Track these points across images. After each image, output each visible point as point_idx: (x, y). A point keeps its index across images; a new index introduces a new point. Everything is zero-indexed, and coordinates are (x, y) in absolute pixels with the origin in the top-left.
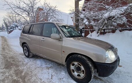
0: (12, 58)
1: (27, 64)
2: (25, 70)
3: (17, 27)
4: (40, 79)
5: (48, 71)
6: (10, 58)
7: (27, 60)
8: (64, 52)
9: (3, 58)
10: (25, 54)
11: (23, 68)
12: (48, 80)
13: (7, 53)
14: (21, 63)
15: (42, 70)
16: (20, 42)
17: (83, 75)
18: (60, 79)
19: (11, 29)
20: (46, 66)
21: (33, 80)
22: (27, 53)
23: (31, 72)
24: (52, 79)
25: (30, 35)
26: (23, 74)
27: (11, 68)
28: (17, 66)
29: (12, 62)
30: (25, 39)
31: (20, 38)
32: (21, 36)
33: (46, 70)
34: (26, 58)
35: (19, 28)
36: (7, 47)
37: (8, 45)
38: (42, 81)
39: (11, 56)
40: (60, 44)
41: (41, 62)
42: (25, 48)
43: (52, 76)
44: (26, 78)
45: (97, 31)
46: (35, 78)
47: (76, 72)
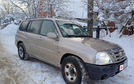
0: (5, 58)
1: (20, 66)
2: (18, 71)
3: (13, 20)
4: (32, 80)
5: (42, 74)
6: (2, 58)
7: (21, 62)
8: (59, 52)
10: (20, 55)
11: (16, 69)
12: (40, 81)
14: (14, 65)
15: (36, 73)
17: (75, 77)
18: (53, 82)
19: (5, 23)
20: (42, 69)
21: (25, 80)
22: (22, 55)
23: (24, 73)
24: (44, 81)
25: (28, 33)
26: (16, 74)
27: (4, 68)
28: (10, 67)
29: (5, 63)
30: (21, 37)
31: (16, 36)
32: (17, 34)
33: (40, 73)
34: (21, 60)
35: (15, 21)
38: (34, 82)
39: (4, 57)
40: (56, 44)
41: (37, 65)
42: (20, 48)
43: (45, 79)
44: (18, 78)
45: (119, 29)
46: (27, 78)
47: (69, 75)
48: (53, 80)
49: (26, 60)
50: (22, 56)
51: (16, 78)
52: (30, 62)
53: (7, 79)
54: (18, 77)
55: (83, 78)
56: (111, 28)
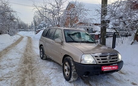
1: (39, 63)
2: (35, 67)
4: (42, 73)
5: (51, 70)
6: (28, 57)
7: (40, 61)
9: (24, 56)
11: (34, 65)
12: (47, 74)
13: (28, 54)
14: (35, 62)
15: (47, 69)
16: (39, 44)
17: (69, 73)
19: (39, 29)
20: (53, 67)
23: (39, 68)
27: (27, 64)
29: (29, 60)
31: (40, 40)
34: (41, 59)
36: (30, 49)
37: (31, 47)
41: (50, 64)
42: (41, 50)
43: (51, 73)
46: (39, 72)
47: (67, 72)
48: (57, 75)
49: (45, 60)
50: (42, 56)
51: (32, 71)
52: (47, 61)
53: (26, 70)
54: (34, 70)
55: (72, 73)
56: (126, 35)
